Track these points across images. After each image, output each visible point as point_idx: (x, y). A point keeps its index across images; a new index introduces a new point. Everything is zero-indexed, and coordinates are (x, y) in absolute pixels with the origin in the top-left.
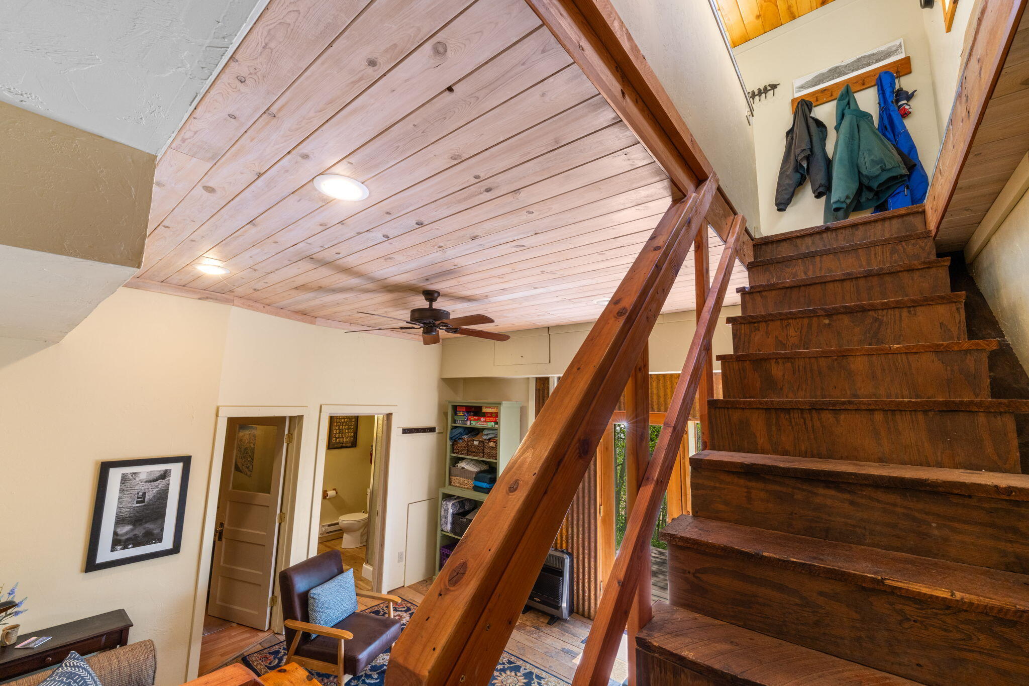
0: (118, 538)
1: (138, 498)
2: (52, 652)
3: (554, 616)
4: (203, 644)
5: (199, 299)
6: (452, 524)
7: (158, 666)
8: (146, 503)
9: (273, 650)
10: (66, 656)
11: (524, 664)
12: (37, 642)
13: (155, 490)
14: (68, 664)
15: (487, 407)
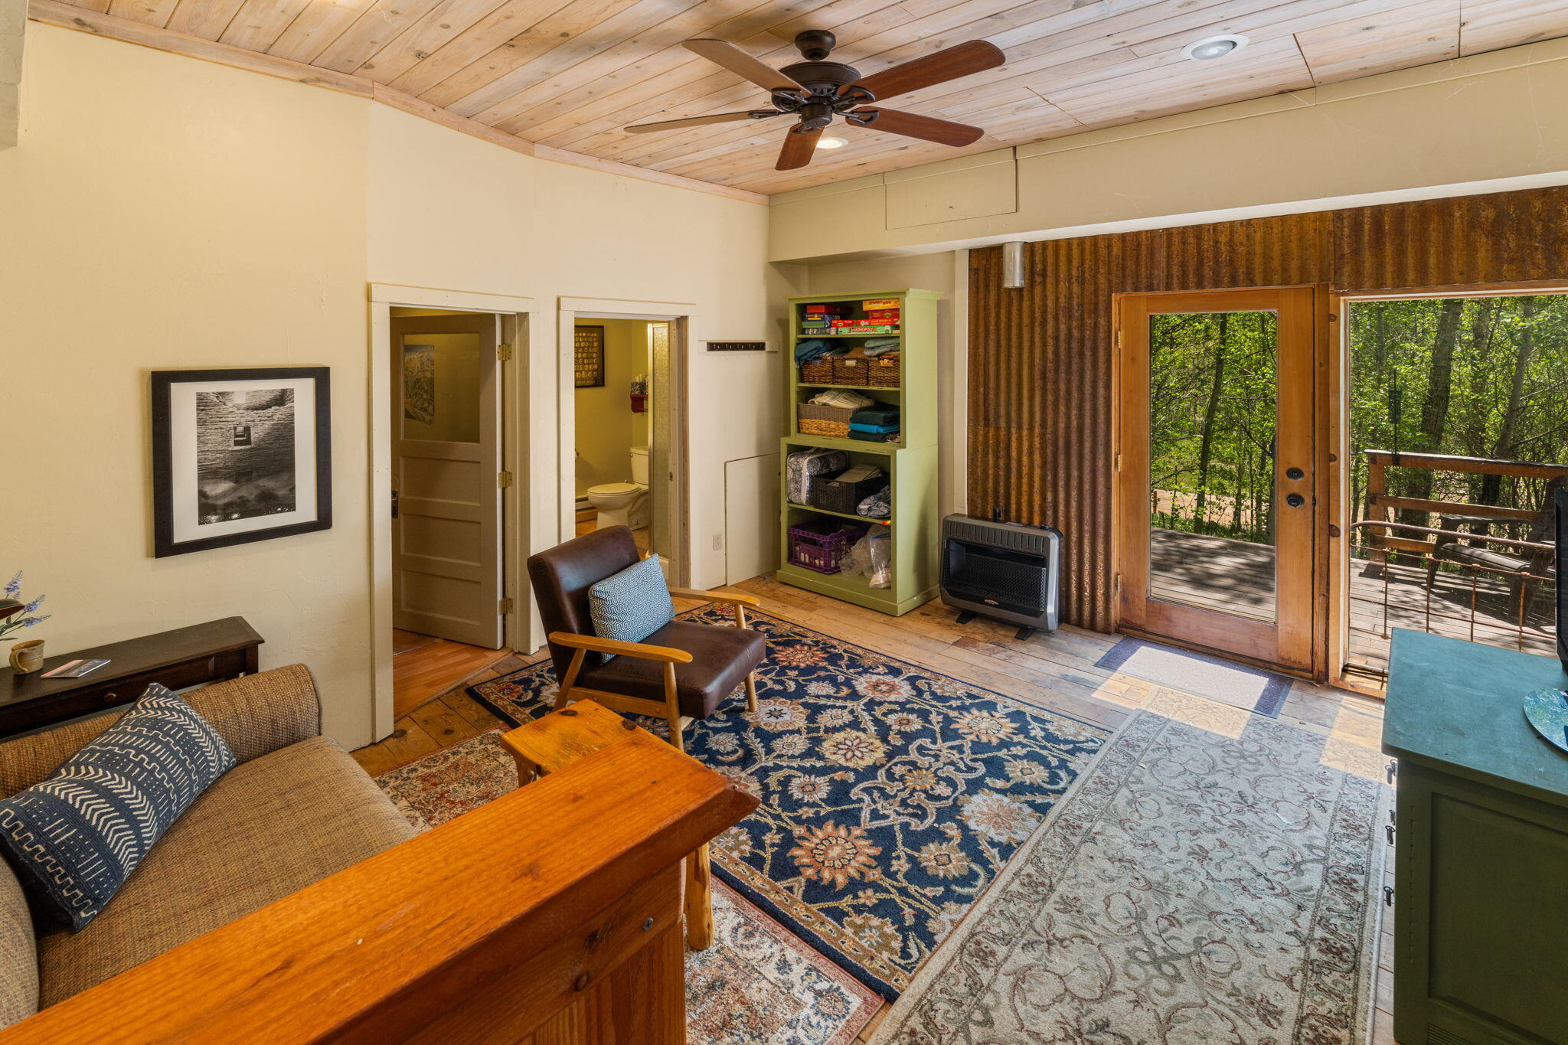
0: (210, 502)
1: (236, 436)
2: (115, 684)
3: (1026, 626)
4: (395, 667)
5: (302, 81)
6: (810, 491)
7: (323, 706)
8: (253, 446)
9: (518, 677)
10: (144, 690)
11: (1000, 698)
12: (83, 668)
13: (268, 424)
14: (147, 704)
15: (872, 302)
